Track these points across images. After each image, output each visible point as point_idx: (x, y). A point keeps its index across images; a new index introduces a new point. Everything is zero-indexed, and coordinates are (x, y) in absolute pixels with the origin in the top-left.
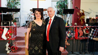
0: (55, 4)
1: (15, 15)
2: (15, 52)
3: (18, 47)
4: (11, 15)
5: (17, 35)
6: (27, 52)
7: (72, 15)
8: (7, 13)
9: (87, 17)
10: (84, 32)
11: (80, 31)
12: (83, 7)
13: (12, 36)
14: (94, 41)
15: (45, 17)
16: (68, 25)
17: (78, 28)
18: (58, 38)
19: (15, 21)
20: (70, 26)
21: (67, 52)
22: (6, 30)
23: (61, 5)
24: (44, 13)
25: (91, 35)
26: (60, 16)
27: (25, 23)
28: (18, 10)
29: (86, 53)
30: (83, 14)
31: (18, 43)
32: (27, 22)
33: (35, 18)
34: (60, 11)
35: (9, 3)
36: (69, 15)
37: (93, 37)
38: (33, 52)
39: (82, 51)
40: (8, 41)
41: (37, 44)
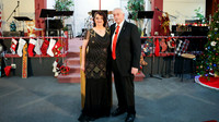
1: (66, 21)
2: (66, 74)
3: (71, 67)
4: (60, 20)
5: (70, 50)
6: (84, 75)
7: (150, 20)
8: (55, 18)
9: (172, 23)
10: (169, 45)
11: (163, 45)
12: (167, 9)
13: (62, 51)
14: (184, 58)
15: (110, 23)
16: (145, 35)
17: (160, 39)
18: (130, 55)
19: (66, 30)
20: (148, 36)
21: (142, 75)
22: (52, 43)
23: (134, 5)
24: (109, 16)
25: (178, 49)
26: (132, 22)
27: (80, 32)
28: (71, 13)
29: (171, 76)
30: (167, 19)
32: (83, 30)
33: (95, 25)
34: (134, 14)
35: (57, 4)
36: (146, 20)
37: (182, 53)
39: (166, 74)
40: (56, 58)
41: (97, 64)
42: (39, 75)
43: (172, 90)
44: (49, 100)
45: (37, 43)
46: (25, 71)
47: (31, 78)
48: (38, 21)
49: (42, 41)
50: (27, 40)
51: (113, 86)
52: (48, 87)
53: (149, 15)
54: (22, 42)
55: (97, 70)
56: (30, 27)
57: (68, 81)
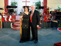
0: (35, 4)
1: (15, 10)
2: (15, 27)
3: (17, 25)
4: (13, 9)
5: (16, 19)
7: (43, 9)
8: (11, 8)
9: (50, 10)
10: (49, 18)
11: (47, 17)
13: (14, 20)
14: (54, 22)
16: (41, 14)
19: (15, 13)
20: (42, 15)
21: (40, 28)
22: (10, 17)
23: (37, 4)
24: (29, 8)
26: (37, 10)
28: (16, 7)
30: (48, 9)
31: (16, 23)
32: (21, 13)
34: (37, 7)
35: (12, 4)
36: (41, 9)
37: (53, 20)
38: (24, 27)
39: (48, 27)
40: (12, 22)
41: (26, 24)
42: (6, 27)
44: (10, 36)
45: (5, 17)
47: (3, 29)
48: (5, 10)
49: (7, 16)
50: (2, 16)
51: (31, 31)
52: (9, 32)
55: (26, 26)
56: (3, 11)
57: (16, 30)
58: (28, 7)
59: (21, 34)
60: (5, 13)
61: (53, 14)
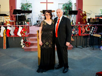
0: (61, 6)
1: (28, 16)
2: (28, 46)
3: (31, 42)
5: (30, 33)
7: (76, 16)
8: (21, 14)
9: (88, 17)
10: (86, 29)
11: (83, 29)
12: (85, 9)
13: (26, 33)
15: (53, 18)
16: (73, 24)
17: (81, 26)
19: (28, 21)
20: (75, 25)
21: (72, 46)
22: (20, 29)
23: (66, 7)
25: (91, 32)
26: (65, 16)
27: (36, 22)
29: (87, 47)
30: (85, 15)
31: (31, 39)
32: (37, 21)
34: (66, 12)
35: (22, 6)
36: (73, 15)
37: (93, 34)
38: (45, 46)
39: (84, 45)
40: (23, 37)
41: (47, 40)
43: (88, 55)
45: (11, 29)
46: (5, 45)
47: (8, 49)
48: (11, 17)
49: (14, 28)
50: (6, 27)
51: (56, 52)
52: (19, 54)
53: (75, 13)
54: (3, 28)
56: (7, 19)
57: (30, 50)
58: (50, 12)
59: (38, 58)
60: (10, 23)
61: (94, 24)
